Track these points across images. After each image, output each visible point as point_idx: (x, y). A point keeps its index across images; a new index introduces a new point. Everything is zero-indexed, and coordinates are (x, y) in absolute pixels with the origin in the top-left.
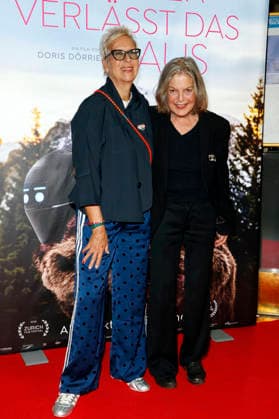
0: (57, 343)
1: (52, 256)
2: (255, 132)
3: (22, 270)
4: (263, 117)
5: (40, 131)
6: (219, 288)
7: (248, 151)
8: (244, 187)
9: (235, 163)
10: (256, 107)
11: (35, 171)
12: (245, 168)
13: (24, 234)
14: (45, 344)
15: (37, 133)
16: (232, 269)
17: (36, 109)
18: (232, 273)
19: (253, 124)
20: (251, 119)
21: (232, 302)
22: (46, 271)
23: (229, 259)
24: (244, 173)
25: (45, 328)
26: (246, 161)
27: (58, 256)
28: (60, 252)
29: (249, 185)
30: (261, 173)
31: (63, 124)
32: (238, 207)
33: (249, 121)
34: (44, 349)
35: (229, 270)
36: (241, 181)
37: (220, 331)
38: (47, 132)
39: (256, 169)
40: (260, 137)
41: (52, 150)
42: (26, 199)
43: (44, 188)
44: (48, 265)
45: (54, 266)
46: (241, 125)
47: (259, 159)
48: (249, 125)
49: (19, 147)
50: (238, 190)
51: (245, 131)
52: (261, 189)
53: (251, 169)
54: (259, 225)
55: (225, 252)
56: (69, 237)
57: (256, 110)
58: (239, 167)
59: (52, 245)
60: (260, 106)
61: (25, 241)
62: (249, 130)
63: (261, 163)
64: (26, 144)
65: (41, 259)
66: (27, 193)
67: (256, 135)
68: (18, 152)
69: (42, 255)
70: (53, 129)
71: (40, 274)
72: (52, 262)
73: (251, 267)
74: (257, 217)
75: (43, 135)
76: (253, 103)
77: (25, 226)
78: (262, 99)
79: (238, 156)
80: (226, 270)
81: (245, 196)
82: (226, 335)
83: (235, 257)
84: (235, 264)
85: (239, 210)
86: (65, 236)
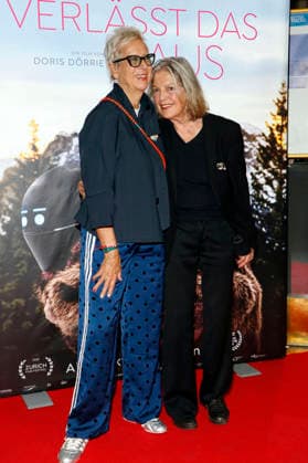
0: (63, 383)
1: (54, 286)
2: (279, 142)
3: (22, 302)
4: (287, 125)
5: (38, 146)
6: (244, 316)
7: (271, 163)
8: (269, 203)
9: (257, 176)
10: (279, 114)
11: (34, 191)
12: (269, 182)
13: (23, 262)
14: (49, 385)
15: (35, 148)
16: (257, 295)
17: (33, 121)
18: (257, 299)
19: (276, 133)
20: (274, 128)
21: (257, 332)
22: (49, 302)
23: (253, 284)
24: (267, 188)
25: (49, 365)
26: (270, 175)
28: (64, 281)
29: (273, 201)
30: (286, 187)
31: (64, 138)
32: (262, 225)
33: (271, 129)
34: (48, 390)
35: (254, 296)
36: (265, 197)
37: (245, 364)
38: (46, 146)
39: (281, 183)
40: (285, 148)
41: (52, 166)
42: (24, 222)
43: (44, 209)
45: (58, 297)
46: (264, 135)
47: (284, 171)
48: (272, 134)
49: (15, 164)
50: (262, 206)
51: (267, 141)
52: (286, 205)
53: (275, 183)
54: (286, 246)
55: (249, 277)
56: (73, 263)
57: (279, 117)
58: (262, 181)
59: (55, 273)
60: (283, 113)
61: (24, 269)
62: (272, 140)
63: (286, 176)
64: (23, 161)
66: (25, 215)
67: (280, 145)
68: (14, 169)
69: (43, 284)
70: (53, 143)
71: (42, 306)
72: (55, 291)
73: (278, 293)
74: (283, 237)
75: (41, 151)
76: (275, 110)
77: (24, 252)
78: (285, 105)
79: (261, 168)
80: (250, 297)
81: (269, 214)
82: (253, 369)
83: (260, 282)
84: (260, 290)
85: (264, 230)
86: (69, 263)
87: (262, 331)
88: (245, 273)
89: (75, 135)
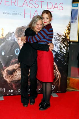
0: (7, 95)
2: (67, 37)
4: (70, 33)
5: (3, 35)
7: (65, 43)
8: (64, 53)
9: (61, 46)
10: (68, 30)
12: (64, 47)
14: (4, 95)
15: (2, 35)
16: (59, 76)
17: (2, 29)
18: (59, 77)
19: (67, 35)
20: (66, 33)
21: (59, 86)
23: (58, 73)
24: (64, 49)
25: (4, 90)
26: (64, 45)
27: (8, 70)
28: (9, 69)
29: (65, 52)
30: (69, 49)
31: (10, 33)
32: (62, 58)
33: (65, 34)
35: (58, 76)
36: (63, 51)
37: (55, 94)
38: (6, 35)
40: (69, 39)
41: (7, 40)
44: (5, 73)
45: (7, 73)
46: (63, 35)
47: (68, 45)
48: (66, 35)
50: (62, 53)
51: (64, 36)
52: (69, 53)
53: (66, 48)
54: (68, 64)
55: (57, 71)
56: (11, 65)
57: (68, 31)
58: (62, 47)
59: (6, 67)
60: (69, 30)
62: (66, 36)
65: (3, 71)
71: (3, 75)
72: (6, 72)
73: (65, 76)
74: (67, 62)
75: (4, 36)
76: (67, 29)
78: (70, 28)
79: (62, 44)
80: (57, 76)
81: (64, 56)
82: (57, 95)
83: (60, 73)
84: (60, 75)
85: (62, 59)
86: (10, 65)
87: (60, 85)
88: (56, 70)
89: (13, 33)
